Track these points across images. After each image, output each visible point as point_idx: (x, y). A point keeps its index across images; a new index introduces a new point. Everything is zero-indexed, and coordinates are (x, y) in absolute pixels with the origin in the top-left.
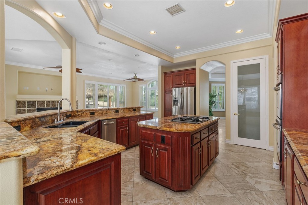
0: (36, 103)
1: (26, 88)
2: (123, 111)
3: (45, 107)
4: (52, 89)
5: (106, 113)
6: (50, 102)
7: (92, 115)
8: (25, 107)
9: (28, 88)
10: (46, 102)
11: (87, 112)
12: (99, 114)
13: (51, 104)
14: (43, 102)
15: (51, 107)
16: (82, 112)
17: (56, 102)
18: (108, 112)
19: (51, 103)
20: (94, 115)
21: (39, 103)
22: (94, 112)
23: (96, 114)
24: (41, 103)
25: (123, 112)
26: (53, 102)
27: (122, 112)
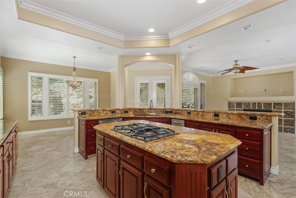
0: (243, 104)
1: (241, 91)
2: (227, 116)
3: (251, 108)
4: (265, 90)
5: (202, 115)
6: (255, 103)
7: (188, 115)
8: (234, 108)
9: (242, 91)
10: (251, 103)
11: (185, 111)
12: (195, 115)
13: (257, 106)
14: (249, 104)
15: (257, 109)
16: (181, 111)
17: (263, 104)
18: (204, 115)
19: (257, 104)
20: (190, 115)
21: (245, 104)
22: (190, 112)
23: (192, 114)
24: (247, 104)
25: (228, 118)
26: (259, 104)
27: (224, 117)
